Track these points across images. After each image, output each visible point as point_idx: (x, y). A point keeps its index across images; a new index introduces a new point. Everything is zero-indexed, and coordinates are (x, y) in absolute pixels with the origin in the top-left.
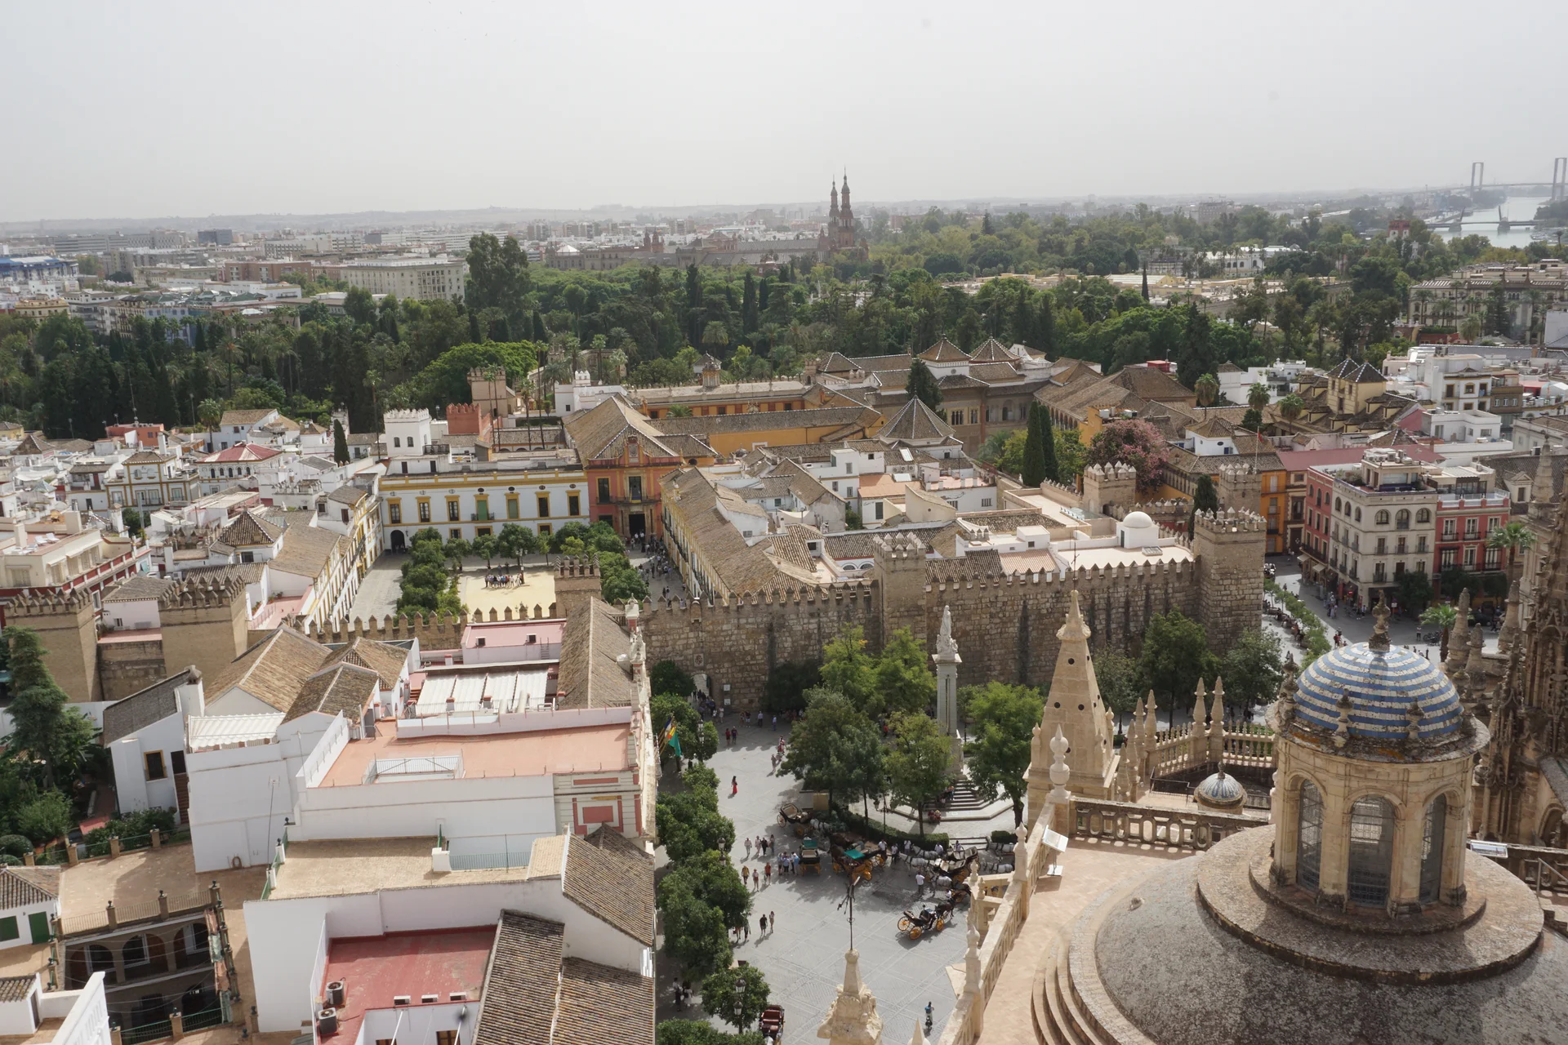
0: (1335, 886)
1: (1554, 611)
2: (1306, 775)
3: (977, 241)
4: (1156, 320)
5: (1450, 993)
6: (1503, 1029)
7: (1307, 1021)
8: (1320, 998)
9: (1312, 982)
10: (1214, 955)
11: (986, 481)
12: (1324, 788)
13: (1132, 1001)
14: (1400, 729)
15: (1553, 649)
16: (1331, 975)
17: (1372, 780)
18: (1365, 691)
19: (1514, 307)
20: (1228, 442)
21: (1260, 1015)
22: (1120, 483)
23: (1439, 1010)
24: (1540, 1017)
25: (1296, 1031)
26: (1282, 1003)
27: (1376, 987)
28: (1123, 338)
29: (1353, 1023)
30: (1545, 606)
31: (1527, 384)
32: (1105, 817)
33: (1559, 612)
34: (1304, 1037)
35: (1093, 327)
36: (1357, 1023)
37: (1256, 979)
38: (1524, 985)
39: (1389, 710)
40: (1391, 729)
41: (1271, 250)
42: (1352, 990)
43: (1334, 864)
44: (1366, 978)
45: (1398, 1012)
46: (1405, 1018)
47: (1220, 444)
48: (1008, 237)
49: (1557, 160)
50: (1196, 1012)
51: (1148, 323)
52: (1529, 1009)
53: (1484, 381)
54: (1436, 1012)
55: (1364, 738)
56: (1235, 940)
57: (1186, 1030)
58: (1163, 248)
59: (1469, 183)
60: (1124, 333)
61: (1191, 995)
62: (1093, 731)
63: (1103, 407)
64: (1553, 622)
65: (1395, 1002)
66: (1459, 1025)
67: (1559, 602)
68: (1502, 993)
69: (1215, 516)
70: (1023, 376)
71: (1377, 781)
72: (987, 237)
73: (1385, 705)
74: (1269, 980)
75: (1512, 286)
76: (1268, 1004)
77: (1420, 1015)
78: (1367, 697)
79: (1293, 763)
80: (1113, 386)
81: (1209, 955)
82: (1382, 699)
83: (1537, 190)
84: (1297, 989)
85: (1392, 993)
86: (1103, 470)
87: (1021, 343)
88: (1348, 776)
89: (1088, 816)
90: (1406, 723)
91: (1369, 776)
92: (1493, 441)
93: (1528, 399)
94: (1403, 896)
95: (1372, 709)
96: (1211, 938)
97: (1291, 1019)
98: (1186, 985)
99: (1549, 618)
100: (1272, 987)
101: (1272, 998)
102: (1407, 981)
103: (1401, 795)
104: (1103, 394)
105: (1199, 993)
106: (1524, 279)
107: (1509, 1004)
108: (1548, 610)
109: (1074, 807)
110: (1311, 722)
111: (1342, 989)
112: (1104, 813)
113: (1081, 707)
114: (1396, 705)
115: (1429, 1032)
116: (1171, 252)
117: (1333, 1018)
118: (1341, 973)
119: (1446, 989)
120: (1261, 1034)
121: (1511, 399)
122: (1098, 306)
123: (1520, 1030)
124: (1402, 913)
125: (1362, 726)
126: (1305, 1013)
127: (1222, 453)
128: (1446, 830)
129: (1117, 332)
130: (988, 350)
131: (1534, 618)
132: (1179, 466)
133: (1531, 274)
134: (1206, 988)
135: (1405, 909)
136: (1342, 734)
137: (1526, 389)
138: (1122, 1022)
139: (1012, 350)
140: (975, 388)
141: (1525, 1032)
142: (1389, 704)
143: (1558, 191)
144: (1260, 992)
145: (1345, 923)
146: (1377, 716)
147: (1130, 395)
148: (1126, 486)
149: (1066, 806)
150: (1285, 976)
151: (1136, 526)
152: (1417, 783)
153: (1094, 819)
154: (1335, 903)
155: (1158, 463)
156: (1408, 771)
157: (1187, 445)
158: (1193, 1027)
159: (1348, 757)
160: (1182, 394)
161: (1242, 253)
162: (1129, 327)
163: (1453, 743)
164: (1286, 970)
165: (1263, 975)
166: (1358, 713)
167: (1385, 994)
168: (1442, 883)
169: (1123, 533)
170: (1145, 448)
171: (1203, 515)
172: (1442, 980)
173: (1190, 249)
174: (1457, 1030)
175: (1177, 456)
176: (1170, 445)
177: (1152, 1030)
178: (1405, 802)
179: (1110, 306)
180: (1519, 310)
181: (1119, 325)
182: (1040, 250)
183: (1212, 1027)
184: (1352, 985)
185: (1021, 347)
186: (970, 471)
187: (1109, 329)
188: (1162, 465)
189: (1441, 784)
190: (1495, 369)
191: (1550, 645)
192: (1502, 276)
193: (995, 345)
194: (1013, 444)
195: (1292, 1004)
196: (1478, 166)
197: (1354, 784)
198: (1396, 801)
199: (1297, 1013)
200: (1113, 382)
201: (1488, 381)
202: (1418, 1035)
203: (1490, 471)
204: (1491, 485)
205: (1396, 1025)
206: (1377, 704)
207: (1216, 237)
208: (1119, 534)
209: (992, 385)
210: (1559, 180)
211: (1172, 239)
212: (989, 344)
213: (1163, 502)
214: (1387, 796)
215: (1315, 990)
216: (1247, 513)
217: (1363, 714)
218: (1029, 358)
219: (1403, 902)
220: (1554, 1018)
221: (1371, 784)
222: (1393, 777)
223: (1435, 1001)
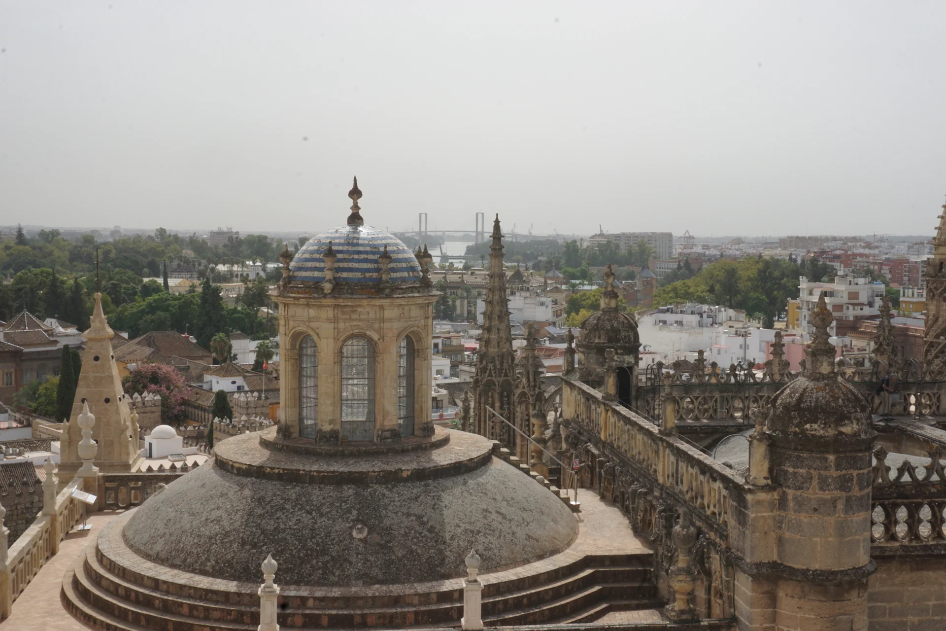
0: (331, 422)
1: (490, 366)
2: (302, 328)
3: (11, 251)
4: (176, 303)
5: (426, 485)
6: (468, 506)
7: (313, 518)
8: (323, 501)
9: (317, 492)
10: (231, 494)
11: (20, 422)
12: (318, 334)
13: (159, 547)
14: (375, 275)
15: (492, 397)
16: (331, 484)
17: (355, 320)
18: (346, 248)
19: (454, 302)
20: (240, 381)
21: (273, 522)
22: (148, 409)
23: (419, 497)
24: (494, 499)
25: (304, 527)
26: (291, 510)
27: (368, 487)
28: (149, 317)
29: (351, 513)
30: (484, 363)
31: (466, 346)
32: (133, 488)
33: (495, 366)
34: (311, 530)
35: (120, 309)
36: (355, 512)
37: (268, 499)
38: (481, 480)
39: (366, 261)
40: (368, 275)
41: (271, 266)
42: (349, 491)
43: (329, 402)
44: (358, 480)
45: (386, 501)
46: (392, 504)
47: (234, 383)
48: (40, 249)
49: (477, 214)
50: (217, 535)
51: (169, 305)
52: (486, 494)
53: (436, 341)
54: (416, 498)
55: (347, 284)
56: (249, 479)
57: (208, 551)
58: (180, 258)
59: (418, 230)
60: (148, 313)
61: (212, 524)
62: (118, 422)
63: (131, 361)
64: (490, 375)
65: (384, 495)
66: (435, 505)
67: (494, 358)
68: (465, 483)
69: (231, 422)
70: (56, 342)
71: (360, 320)
72: (21, 247)
73: (362, 256)
74: (279, 498)
75: (452, 285)
76: (279, 514)
77: (404, 501)
78: (348, 252)
79: (291, 324)
80: (139, 347)
81: (227, 494)
82: (359, 253)
83: (465, 238)
84: (304, 499)
85: (381, 489)
86: (132, 398)
87: (54, 318)
88: (335, 320)
89: (116, 490)
90: (378, 270)
91: (354, 316)
92: (446, 378)
93: (468, 356)
94: (386, 423)
95: (352, 260)
96: (227, 484)
97: (300, 520)
98: (207, 519)
99: (488, 372)
100: (282, 502)
101: (284, 508)
102: (392, 479)
103: (379, 331)
104: (130, 353)
105: (219, 521)
106: (460, 280)
107: (471, 491)
108: (487, 365)
109: (102, 482)
110: (304, 280)
111: (341, 493)
112: (132, 485)
113: (107, 401)
114: (371, 257)
115: (411, 511)
116: (187, 261)
117: (334, 512)
118: (339, 480)
119: (423, 483)
120: (274, 536)
121: (456, 356)
122: (124, 293)
123: (481, 507)
124: (386, 438)
125: (345, 275)
126: (311, 514)
127: (236, 390)
128: (416, 372)
129: (142, 312)
130: (22, 319)
131: (477, 375)
132: (200, 402)
133: (464, 276)
134: (225, 516)
135: (388, 434)
136: (329, 281)
137: (467, 349)
138: (149, 564)
139: (45, 323)
140: (8, 352)
141: (485, 507)
142: (365, 256)
143: (480, 237)
144: (272, 507)
145: (341, 449)
146: (356, 265)
147: (153, 353)
148: (152, 412)
149: (94, 479)
150: (293, 492)
151: (163, 437)
152: (390, 320)
153: (123, 490)
154: (331, 437)
155: (180, 401)
156: (382, 307)
157: (205, 387)
158: (215, 546)
159: (335, 298)
160: (200, 353)
161: (247, 266)
162: (152, 309)
163: (416, 288)
164: (294, 487)
165: (275, 495)
166: (341, 265)
167: (375, 491)
168: (416, 420)
169: (150, 444)
170: (168, 388)
171: (220, 422)
172: (420, 475)
173: (204, 262)
174: (433, 508)
175: (197, 393)
176: (191, 386)
177: (177, 562)
178: (382, 338)
179: (135, 293)
180: (458, 303)
181: (144, 307)
182: (71, 260)
183: (231, 542)
184: (349, 489)
185: (53, 321)
186: (6, 415)
187: (134, 310)
188: (185, 402)
189: (409, 323)
190: (444, 333)
191: (490, 394)
192: (445, 278)
193: (28, 316)
194: (46, 389)
195: (300, 510)
196: (423, 216)
197: (342, 325)
198: (376, 337)
199: (304, 515)
200: (139, 343)
201: (439, 341)
202: (403, 514)
203: (444, 392)
204: (446, 402)
205: (386, 509)
206: (356, 256)
207: (224, 254)
208: (147, 446)
209: (26, 350)
210: (480, 230)
211: (189, 253)
212: (23, 316)
213: (186, 428)
214: (368, 333)
215: (318, 496)
216: (258, 419)
217: (345, 265)
218: (61, 330)
219: (386, 428)
220: (504, 499)
221: (355, 323)
222: (372, 315)
223: (415, 491)
